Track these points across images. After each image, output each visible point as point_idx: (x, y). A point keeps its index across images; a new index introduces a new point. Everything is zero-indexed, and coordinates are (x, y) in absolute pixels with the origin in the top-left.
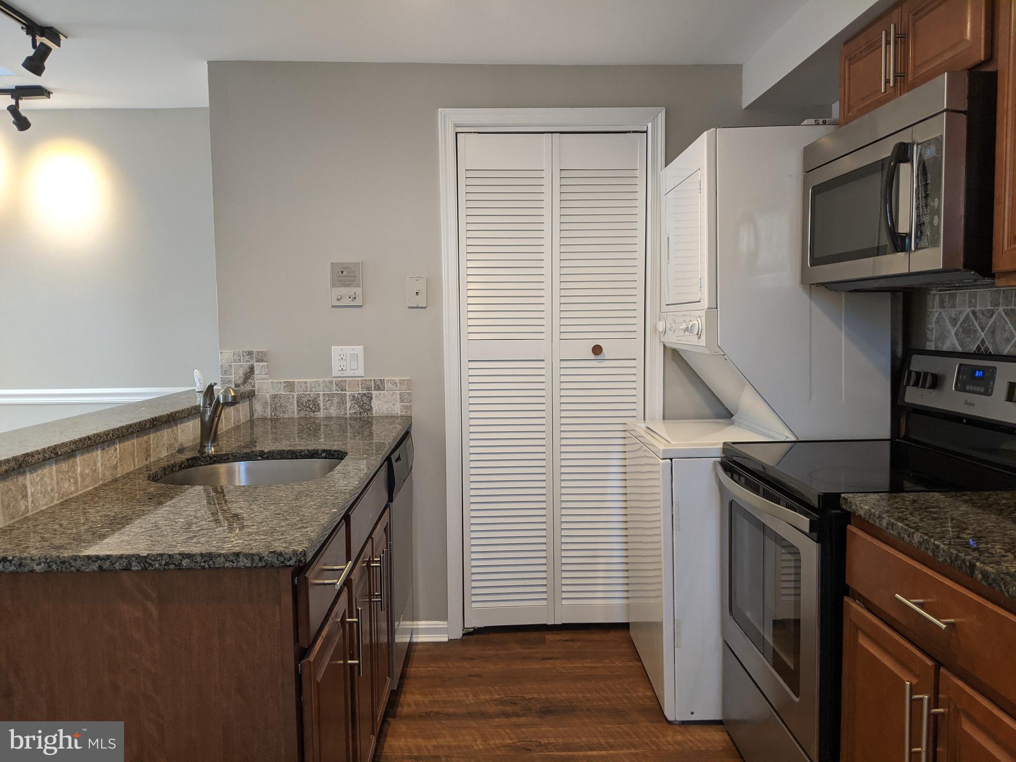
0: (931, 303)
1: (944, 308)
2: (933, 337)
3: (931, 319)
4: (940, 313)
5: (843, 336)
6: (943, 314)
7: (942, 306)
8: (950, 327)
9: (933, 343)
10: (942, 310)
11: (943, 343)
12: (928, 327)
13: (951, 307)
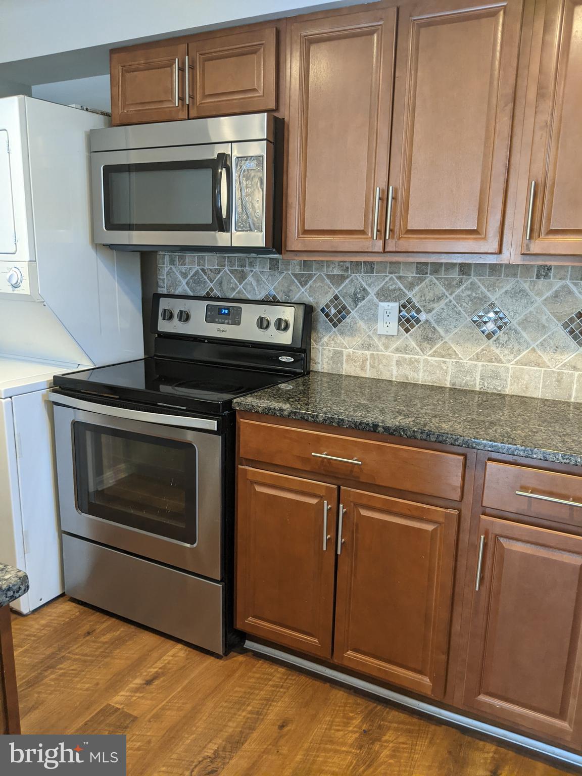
0: (161, 261)
1: (174, 265)
2: (165, 285)
3: (162, 272)
4: (171, 268)
5: (116, 283)
6: (174, 269)
7: (172, 262)
8: (181, 279)
9: (165, 289)
10: (172, 266)
11: (175, 289)
12: (159, 277)
13: (182, 265)
